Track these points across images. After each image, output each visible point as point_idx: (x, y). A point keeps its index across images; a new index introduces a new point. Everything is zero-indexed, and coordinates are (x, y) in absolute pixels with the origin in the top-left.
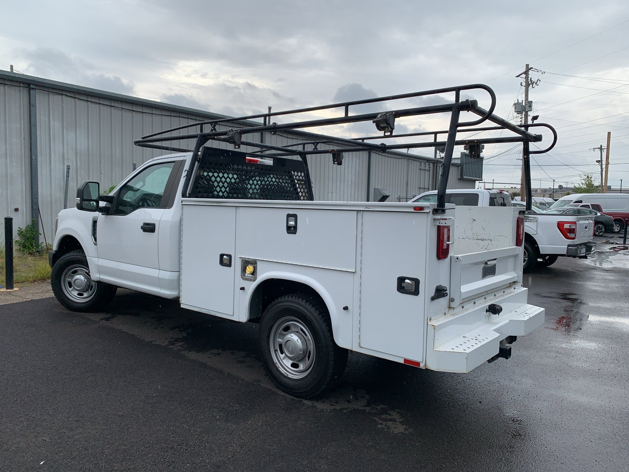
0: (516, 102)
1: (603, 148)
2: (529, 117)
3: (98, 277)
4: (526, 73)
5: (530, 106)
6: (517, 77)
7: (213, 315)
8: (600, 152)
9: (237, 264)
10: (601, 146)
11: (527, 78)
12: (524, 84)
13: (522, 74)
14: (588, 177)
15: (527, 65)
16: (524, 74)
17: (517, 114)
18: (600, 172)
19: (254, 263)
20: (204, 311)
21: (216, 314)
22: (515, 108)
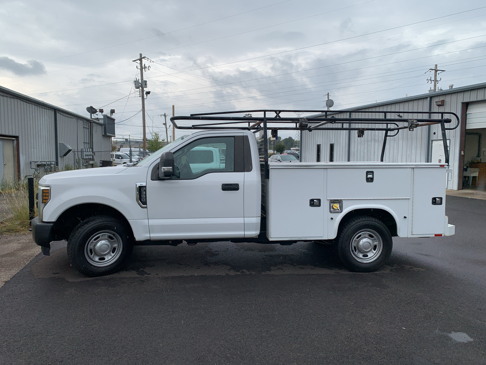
0: (135, 80)
1: (166, 115)
2: (144, 92)
3: (148, 237)
4: (141, 60)
5: (146, 84)
6: (133, 61)
7: (304, 240)
8: (164, 118)
9: (325, 204)
10: (165, 113)
11: (141, 63)
12: (139, 68)
13: (137, 60)
14: (156, 134)
15: (141, 55)
16: (139, 60)
17: (136, 89)
18: (166, 131)
19: (340, 202)
20: (294, 239)
21: (307, 239)
22: (135, 84)
